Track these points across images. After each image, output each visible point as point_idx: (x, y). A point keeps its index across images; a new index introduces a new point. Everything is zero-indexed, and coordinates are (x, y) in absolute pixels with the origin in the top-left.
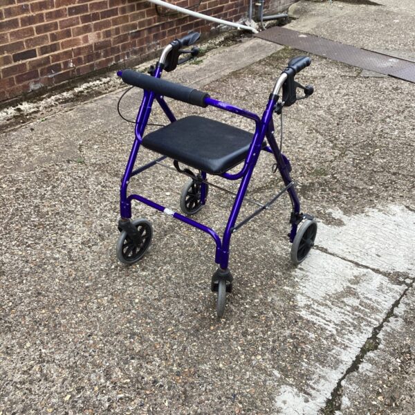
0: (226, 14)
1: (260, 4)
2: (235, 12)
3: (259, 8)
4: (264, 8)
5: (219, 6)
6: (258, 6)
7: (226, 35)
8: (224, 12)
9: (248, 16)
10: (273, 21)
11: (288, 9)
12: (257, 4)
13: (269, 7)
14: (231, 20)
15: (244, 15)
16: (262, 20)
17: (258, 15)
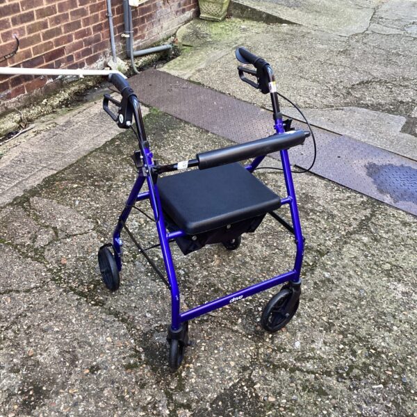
0: (70, 58)
1: (128, 36)
2: (87, 52)
3: (127, 40)
4: (136, 39)
5: (55, 48)
6: (124, 38)
8: (66, 55)
9: (112, 54)
10: (149, 57)
11: (175, 34)
12: (123, 35)
13: (144, 36)
14: (81, 65)
15: (104, 54)
16: (132, 57)
17: (128, 51)
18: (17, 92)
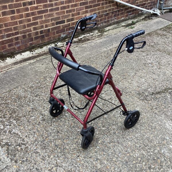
0: (146, 6)
2: (151, 5)
4: (164, 4)
5: (144, 3)
6: (161, 3)
7: (146, 15)
9: (156, 7)
10: (167, 10)
12: (161, 2)
13: (166, 3)
14: (148, 9)
15: (155, 7)
16: (162, 9)
17: (161, 7)
18: (133, 14)
